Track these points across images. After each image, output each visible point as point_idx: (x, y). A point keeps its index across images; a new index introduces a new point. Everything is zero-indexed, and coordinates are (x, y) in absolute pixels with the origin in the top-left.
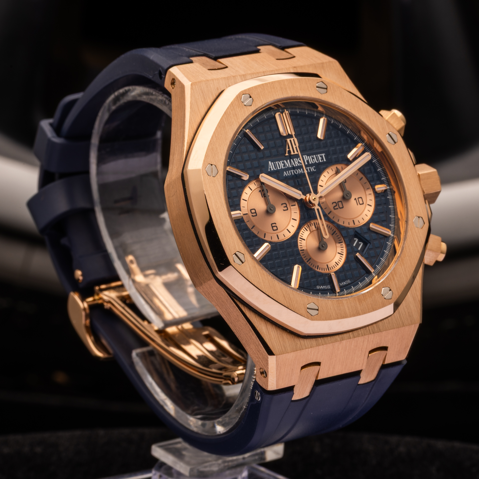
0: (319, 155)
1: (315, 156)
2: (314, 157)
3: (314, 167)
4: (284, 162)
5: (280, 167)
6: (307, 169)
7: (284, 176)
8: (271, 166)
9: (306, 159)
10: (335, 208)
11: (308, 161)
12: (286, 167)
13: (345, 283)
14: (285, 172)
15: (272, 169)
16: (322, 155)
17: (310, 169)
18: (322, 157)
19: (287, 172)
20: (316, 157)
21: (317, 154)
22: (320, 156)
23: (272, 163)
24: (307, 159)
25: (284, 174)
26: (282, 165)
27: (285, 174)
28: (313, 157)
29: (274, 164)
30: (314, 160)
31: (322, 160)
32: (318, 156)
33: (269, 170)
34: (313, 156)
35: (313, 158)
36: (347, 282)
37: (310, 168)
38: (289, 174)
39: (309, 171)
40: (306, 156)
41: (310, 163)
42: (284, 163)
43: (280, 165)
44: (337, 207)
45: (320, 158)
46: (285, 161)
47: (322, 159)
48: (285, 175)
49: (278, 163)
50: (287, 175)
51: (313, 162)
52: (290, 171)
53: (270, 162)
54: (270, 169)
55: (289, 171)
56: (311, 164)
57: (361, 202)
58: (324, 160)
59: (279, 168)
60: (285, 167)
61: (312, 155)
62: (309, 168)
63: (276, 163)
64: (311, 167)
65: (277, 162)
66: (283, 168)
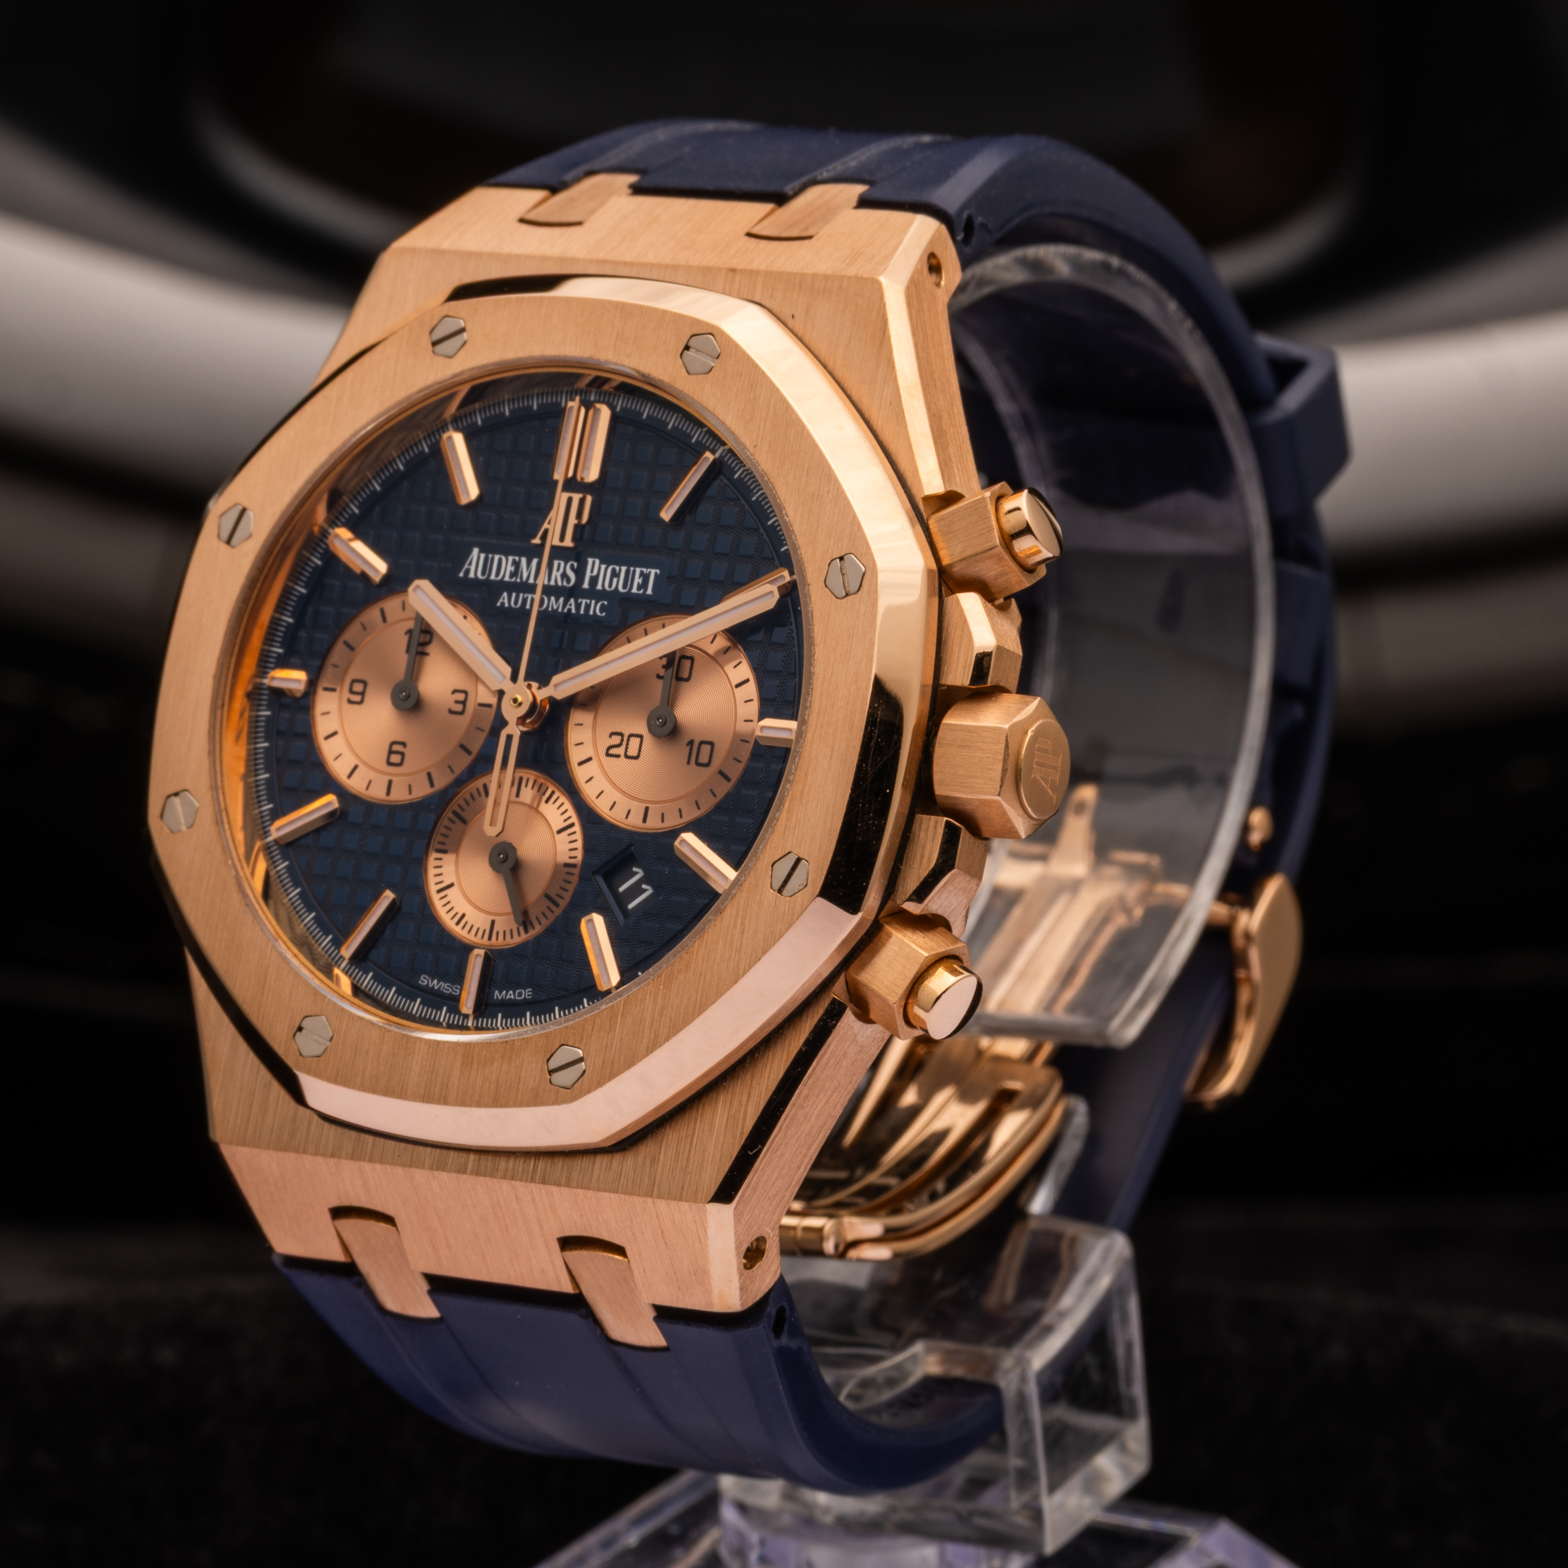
0: (638, 570)
1: (624, 569)
2: (620, 570)
3: (606, 603)
4: (520, 560)
5: (498, 574)
6: (581, 602)
7: (499, 604)
8: (475, 564)
9: (592, 571)
10: (612, 751)
11: (594, 580)
12: (518, 580)
13: (512, 997)
14: (505, 594)
15: (472, 575)
16: (650, 573)
17: (588, 607)
18: (645, 577)
19: (514, 595)
20: (627, 572)
21: (636, 565)
22: (642, 573)
23: (483, 556)
24: (595, 573)
25: (501, 600)
26: (510, 568)
27: (504, 599)
28: (617, 572)
29: (486, 559)
30: (615, 580)
31: (639, 588)
32: (634, 572)
33: (461, 575)
34: (617, 568)
35: (615, 574)
36: (520, 995)
37: (591, 602)
38: (516, 602)
39: (582, 612)
40: (597, 561)
41: (599, 587)
42: (517, 564)
43: (504, 567)
44: (620, 751)
45: (638, 580)
46: (524, 561)
47: (644, 585)
48: (503, 604)
49: (500, 561)
50: (506, 605)
51: (610, 585)
52: (523, 596)
53: (476, 551)
54: (468, 571)
55: (521, 595)
56: (599, 591)
57: (704, 759)
58: (646, 590)
59: (493, 577)
60: (513, 580)
61: (617, 565)
62: (586, 603)
63: (493, 559)
64: (593, 602)
65: (497, 557)
66: (507, 578)
